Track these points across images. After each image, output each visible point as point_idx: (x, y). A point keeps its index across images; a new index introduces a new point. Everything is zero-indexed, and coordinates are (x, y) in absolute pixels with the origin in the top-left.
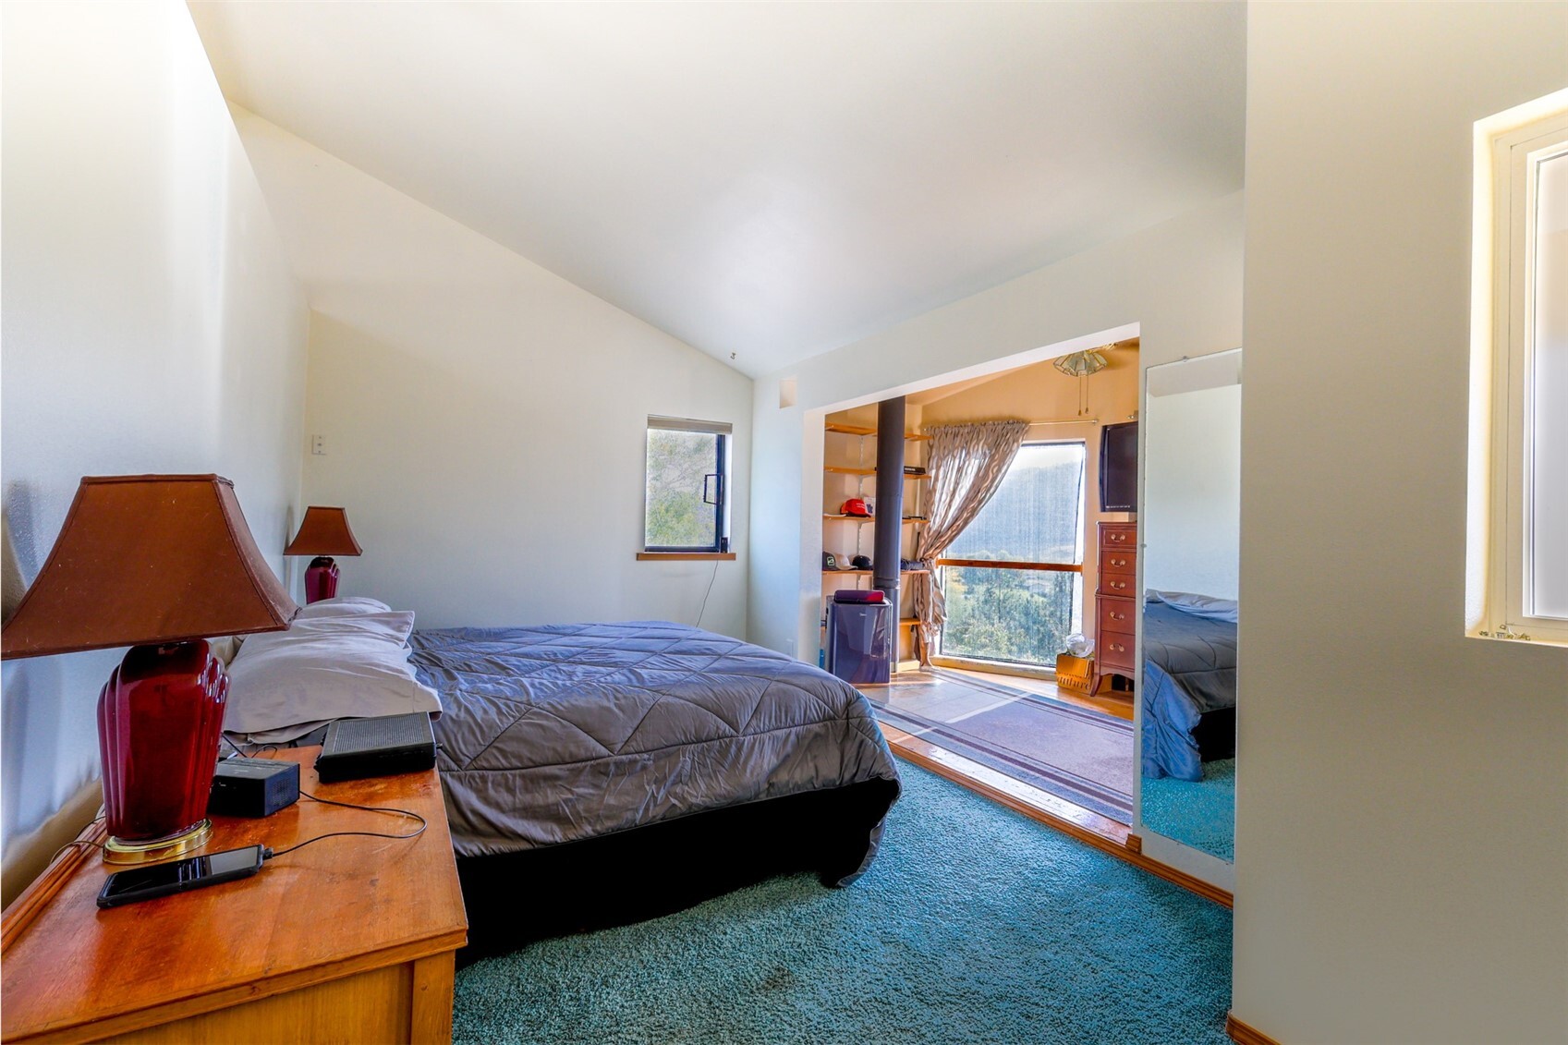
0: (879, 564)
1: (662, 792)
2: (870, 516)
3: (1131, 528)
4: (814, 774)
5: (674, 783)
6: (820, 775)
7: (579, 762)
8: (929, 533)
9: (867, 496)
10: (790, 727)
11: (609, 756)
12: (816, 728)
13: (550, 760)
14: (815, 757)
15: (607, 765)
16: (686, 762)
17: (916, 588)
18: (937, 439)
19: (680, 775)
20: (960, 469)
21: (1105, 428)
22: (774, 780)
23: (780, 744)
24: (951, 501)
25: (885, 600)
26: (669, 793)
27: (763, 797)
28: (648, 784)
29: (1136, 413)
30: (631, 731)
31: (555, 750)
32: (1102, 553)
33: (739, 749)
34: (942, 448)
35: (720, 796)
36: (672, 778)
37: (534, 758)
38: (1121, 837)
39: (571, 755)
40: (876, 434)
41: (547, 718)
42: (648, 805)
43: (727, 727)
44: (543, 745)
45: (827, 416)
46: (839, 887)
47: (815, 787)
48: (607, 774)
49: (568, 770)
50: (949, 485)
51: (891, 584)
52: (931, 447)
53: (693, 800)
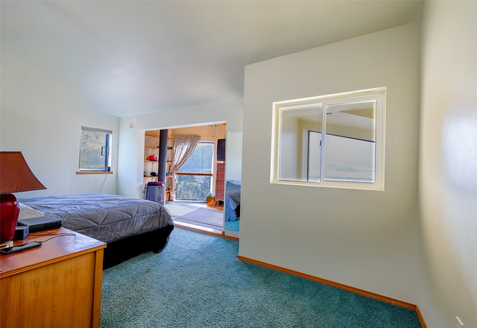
0: (160, 175)
1: (113, 234)
2: (156, 161)
3: (224, 165)
4: (152, 226)
5: (116, 232)
6: (154, 226)
7: (89, 228)
8: (173, 166)
9: (155, 155)
10: (146, 215)
11: (98, 226)
12: (152, 215)
13: (80, 228)
14: (152, 222)
15: (97, 228)
16: (119, 226)
17: (169, 181)
18: (176, 139)
19: (118, 229)
20: (182, 148)
21: (218, 140)
22: (142, 229)
23: (144, 219)
24: (180, 157)
25: (162, 184)
26: (115, 234)
27: (139, 233)
28: (109, 232)
29: (225, 137)
30: (103, 219)
31: (82, 225)
32: (217, 171)
33: (133, 222)
34: (177, 142)
35: (129, 233)
36: (116, 230)
37: (75, 228)
38: (221, 233)
39: (87, 226)
40: (159, 137)
41: (78, 217)
42: (109, 237)
43: (130, 216)
44: (78, 225)
45: (145, 132)
46: (159, 253)
47: (152, 230)
48: (97, 231)
49: (86, 230)
50: (179, 152)
51: (163, 180)
52: (174, 141)
53: (122, 235)
